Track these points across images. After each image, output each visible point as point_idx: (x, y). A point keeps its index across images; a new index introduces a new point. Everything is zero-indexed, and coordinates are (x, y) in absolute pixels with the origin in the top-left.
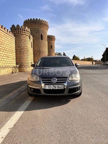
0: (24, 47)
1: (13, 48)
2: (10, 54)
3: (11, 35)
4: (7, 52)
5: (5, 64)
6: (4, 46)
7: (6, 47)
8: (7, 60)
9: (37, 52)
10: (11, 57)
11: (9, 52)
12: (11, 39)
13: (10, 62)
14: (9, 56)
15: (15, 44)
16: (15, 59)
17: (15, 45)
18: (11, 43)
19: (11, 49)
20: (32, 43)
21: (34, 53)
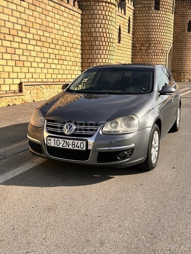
0: (102, 34)
1: (75, 37)
2: (66, 53)
3: (71, 8)
4: (58, 47)
5: (54, 76)
6: (52, 36)
7: (58, 37)
8: (59, 67)
9: (142, 45)
10: (68, 58)
11: (63, 48)
12: (70, 16)
13: (66, 72)
14: (63, 57)
15: (82, 28)
16: (79, 64)
17: (79, 29)
18: (70, 26)
19: (68, 40)
20: (129, 20)
21: (134, 46)
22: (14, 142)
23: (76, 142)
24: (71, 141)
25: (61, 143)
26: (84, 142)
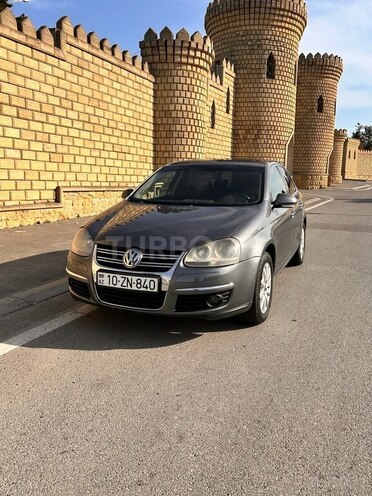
0: (185, 114)
1: (143, 117)
2: (130, 143)
3: (138, 72)
4: (117, 133)
5: (111, 178)
6: (108, 115)
7: (117, 117)
8: (118, 163)
9: (248, 132)
10: (133, 151)
11: (126, 135)
12: (136, 86)
13: (130, 172)
14: (125, 149)
15: (154, 104)
16: (151, 160)
17: (151, 105)
18: (137, 101)
19: (133, 122)
20: (228, 94)
21: (235, 133)
22: (45, 280)
23: (143, 279)
24: (135, 279)
25: (119, 282)
26: (156, 280)
